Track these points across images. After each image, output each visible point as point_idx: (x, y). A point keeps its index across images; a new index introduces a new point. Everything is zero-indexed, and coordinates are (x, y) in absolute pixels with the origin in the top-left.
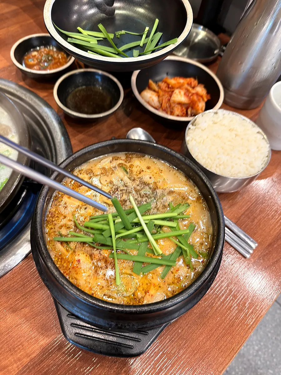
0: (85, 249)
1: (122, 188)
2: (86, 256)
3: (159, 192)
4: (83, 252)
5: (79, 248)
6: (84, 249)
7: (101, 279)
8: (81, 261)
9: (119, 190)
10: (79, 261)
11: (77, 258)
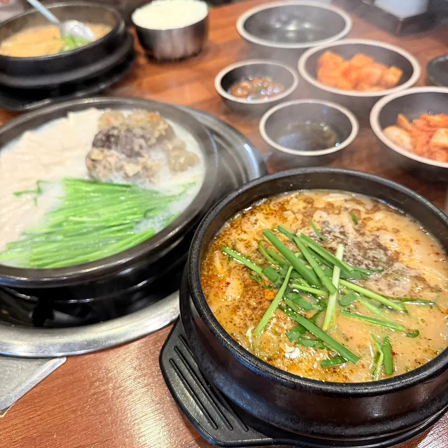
0: (243, 275)
1: (338, 235)
2: (241, 284)
3: (397, 266)
4: (239, 277)
5: (237, 272)
6: (241, 274)
7: (237, 317)
8: (230, 286)
9: (332, 234)
10: (228, 284)
11: (228, 280)
